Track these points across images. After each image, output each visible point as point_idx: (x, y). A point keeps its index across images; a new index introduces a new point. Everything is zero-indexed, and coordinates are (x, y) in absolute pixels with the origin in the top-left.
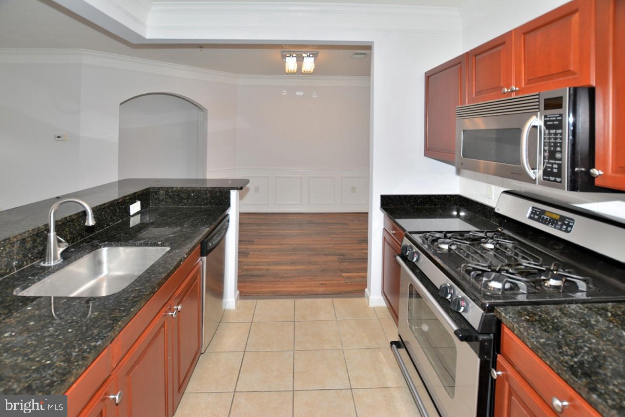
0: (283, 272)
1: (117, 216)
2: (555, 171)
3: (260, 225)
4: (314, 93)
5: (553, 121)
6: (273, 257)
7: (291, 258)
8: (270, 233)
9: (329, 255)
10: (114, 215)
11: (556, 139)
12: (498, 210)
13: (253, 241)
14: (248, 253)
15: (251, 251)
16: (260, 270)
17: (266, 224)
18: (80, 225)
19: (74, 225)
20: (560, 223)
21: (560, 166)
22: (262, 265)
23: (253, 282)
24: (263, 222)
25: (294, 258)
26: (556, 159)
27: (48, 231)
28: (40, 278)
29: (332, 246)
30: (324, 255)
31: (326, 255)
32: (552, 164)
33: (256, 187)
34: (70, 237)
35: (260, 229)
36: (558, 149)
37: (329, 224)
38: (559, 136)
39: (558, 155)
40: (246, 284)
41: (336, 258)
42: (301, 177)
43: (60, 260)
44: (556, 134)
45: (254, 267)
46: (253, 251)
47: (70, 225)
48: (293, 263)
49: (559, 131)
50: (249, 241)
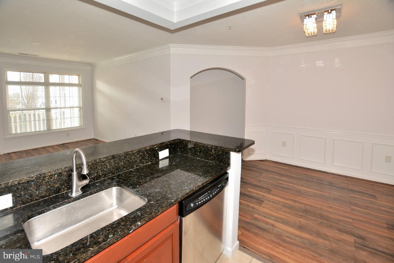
0: (287, 235)
1: (145, 160)
3: (282, 175)
4: (337, 60)
6: (283, 213)
7: (299, 221)
8: (289, 185)
9: (343, 232)
10: (143, 159)
13: (271, 191)
14: (263, 202)
15: (266, 200)
16: (267, 223)
17: (287, 176)
18: (111, 165)
19: (105, 165)
22: (270, 219)
23: (256, 235)
24: (285, 174)
25: (303, 221)
27: (72, 171)
28: (56, 206)
29: (351, 220)
30: (337, 230)
31: (340, 230)
33: (283, 142)
34: (102, 173)
35: (280, 180)
37: (352, 191)
40: (250, 234)
41: (351, 239)
42: (326, 138)
43: (80, 193)
45: (263, 218)
46: (268, 201)
47: (102, 165)
48: (301, 228)
50: (267, 189)
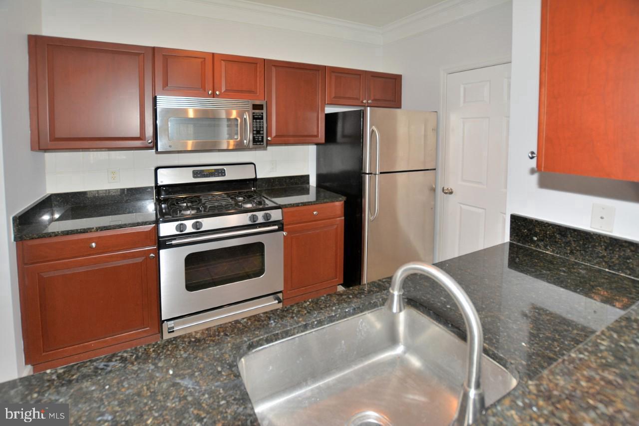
2: (260, 140)
5: (258, 116)
11: (260, 124)
12: (162, 182)
20: (216, 173)
21: (263, 137)
26: (260, 134)
32: (258, 136)
36: (262, 129)
38: (262, 123)
39: (261, 132)
44: (260, 122)
49: (261, 121)
